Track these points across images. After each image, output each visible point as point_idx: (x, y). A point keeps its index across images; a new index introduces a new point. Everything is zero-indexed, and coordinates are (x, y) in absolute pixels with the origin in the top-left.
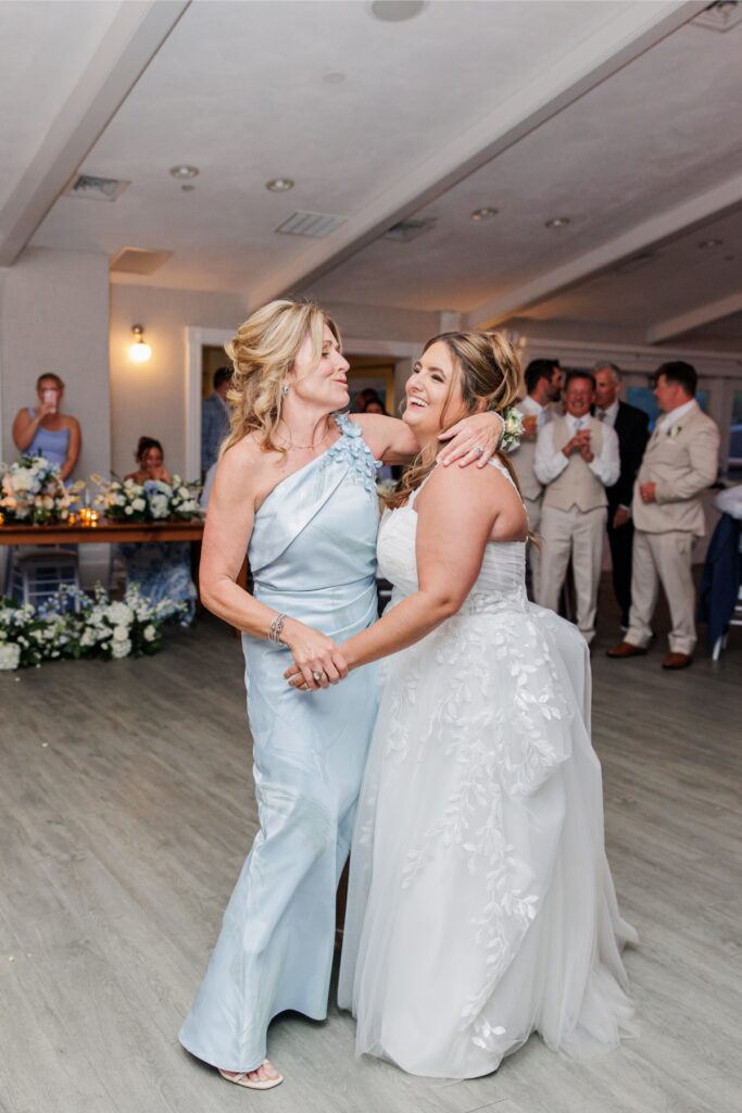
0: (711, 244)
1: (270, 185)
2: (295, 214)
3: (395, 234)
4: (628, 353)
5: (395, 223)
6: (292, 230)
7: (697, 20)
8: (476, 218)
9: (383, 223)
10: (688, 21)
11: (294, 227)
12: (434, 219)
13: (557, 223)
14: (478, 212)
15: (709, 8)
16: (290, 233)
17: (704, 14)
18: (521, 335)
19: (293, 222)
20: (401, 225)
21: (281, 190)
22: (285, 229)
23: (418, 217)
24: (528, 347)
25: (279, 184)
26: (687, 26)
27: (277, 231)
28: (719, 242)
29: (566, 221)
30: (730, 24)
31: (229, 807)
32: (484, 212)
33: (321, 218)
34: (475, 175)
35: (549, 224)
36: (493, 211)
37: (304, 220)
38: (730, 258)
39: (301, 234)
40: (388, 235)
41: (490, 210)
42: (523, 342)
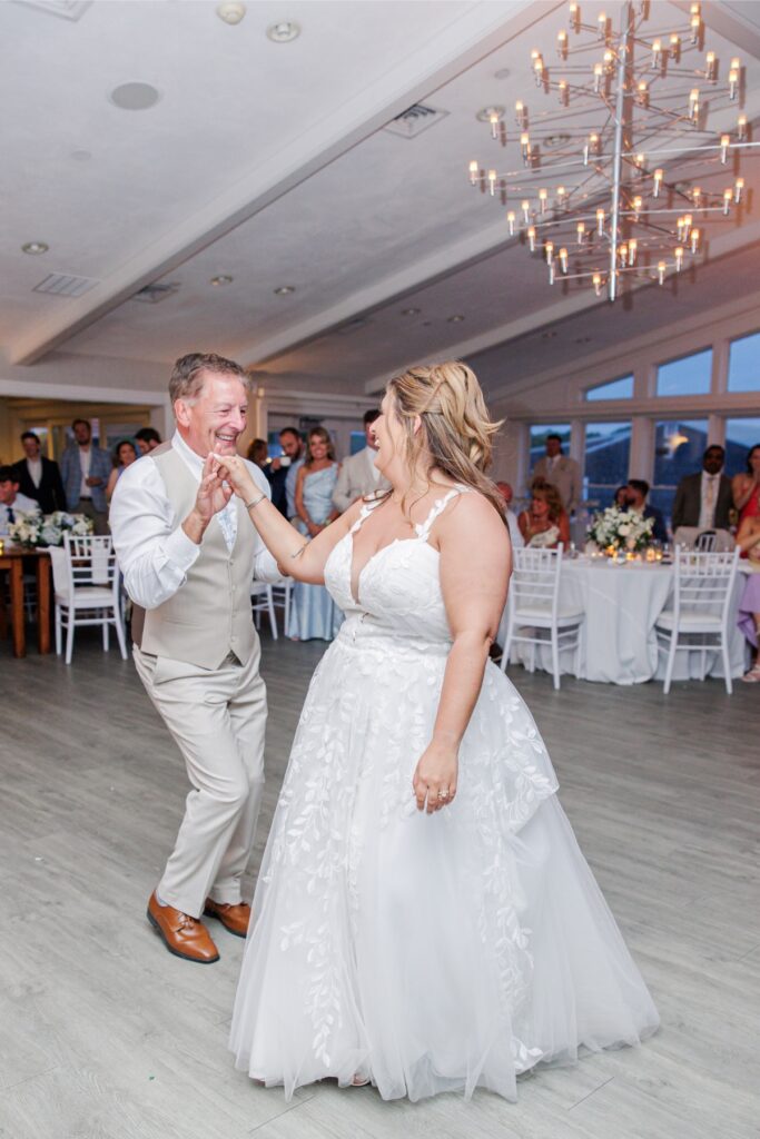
0: (411, 312)
1: (26, 248)
2: (51, 276)
3: (143, 296)
4: (348, 403)
5: (143, 286)
6: (49, 290)
7: (387, 127)
8: (215, 283)
9: (133, 285)
10: (381, 128)
11: (50, 288)
12: (178, 284)
13: (284, 291)
14: (216, 279)
15: (397, 118)
16: (46, 292)
17: (393, 123)
18: (259, 387)
19: (48, 283)
20: (149, 289)
21: (36, 253)
22: (42, 288)
23: (164, 281)
24: (266, 396)
25: (35, 248)
26: (380, 132)
27: (35, 289)
28: (418, 311)
29: (292, 289)
30: (413, 133)
31: (21, 800)
32: (222, 279)
33: (75, 279)
34: (210, 248)
35: (278, 291)
36: (230, 279)
37: (59, 281)
38: (426, 324)
39: (57, 294)
40: (137, 297)
41: (226, 278)
42: (261, 392)
